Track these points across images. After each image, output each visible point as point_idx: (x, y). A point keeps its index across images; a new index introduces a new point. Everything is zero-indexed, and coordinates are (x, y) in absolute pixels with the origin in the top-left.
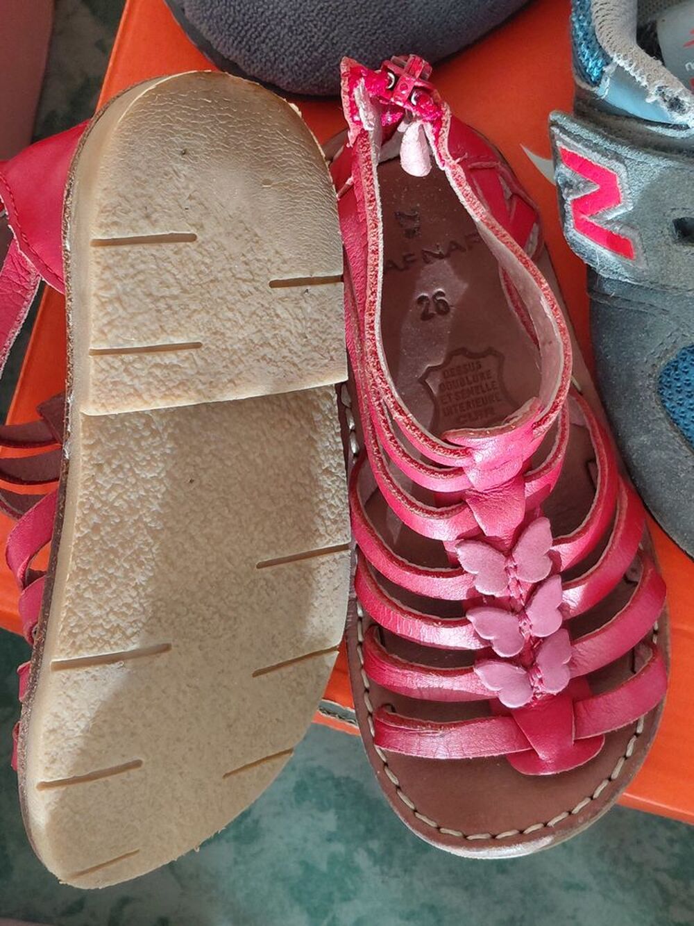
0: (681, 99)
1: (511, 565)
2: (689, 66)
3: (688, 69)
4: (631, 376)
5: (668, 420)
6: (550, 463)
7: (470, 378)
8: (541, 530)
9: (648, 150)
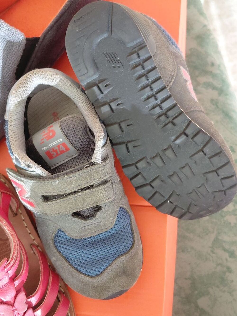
0: (29, 164)
1: (14, 309)
2: (43, 149)
3: (43, 150)
4: (46, 240)
5: (58, 252)
6: (21, 274)
7: (4, 248)
8: (22, 296)
9: (28, 178)
